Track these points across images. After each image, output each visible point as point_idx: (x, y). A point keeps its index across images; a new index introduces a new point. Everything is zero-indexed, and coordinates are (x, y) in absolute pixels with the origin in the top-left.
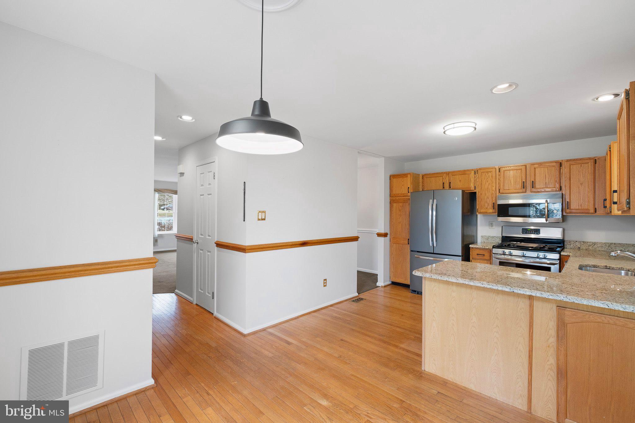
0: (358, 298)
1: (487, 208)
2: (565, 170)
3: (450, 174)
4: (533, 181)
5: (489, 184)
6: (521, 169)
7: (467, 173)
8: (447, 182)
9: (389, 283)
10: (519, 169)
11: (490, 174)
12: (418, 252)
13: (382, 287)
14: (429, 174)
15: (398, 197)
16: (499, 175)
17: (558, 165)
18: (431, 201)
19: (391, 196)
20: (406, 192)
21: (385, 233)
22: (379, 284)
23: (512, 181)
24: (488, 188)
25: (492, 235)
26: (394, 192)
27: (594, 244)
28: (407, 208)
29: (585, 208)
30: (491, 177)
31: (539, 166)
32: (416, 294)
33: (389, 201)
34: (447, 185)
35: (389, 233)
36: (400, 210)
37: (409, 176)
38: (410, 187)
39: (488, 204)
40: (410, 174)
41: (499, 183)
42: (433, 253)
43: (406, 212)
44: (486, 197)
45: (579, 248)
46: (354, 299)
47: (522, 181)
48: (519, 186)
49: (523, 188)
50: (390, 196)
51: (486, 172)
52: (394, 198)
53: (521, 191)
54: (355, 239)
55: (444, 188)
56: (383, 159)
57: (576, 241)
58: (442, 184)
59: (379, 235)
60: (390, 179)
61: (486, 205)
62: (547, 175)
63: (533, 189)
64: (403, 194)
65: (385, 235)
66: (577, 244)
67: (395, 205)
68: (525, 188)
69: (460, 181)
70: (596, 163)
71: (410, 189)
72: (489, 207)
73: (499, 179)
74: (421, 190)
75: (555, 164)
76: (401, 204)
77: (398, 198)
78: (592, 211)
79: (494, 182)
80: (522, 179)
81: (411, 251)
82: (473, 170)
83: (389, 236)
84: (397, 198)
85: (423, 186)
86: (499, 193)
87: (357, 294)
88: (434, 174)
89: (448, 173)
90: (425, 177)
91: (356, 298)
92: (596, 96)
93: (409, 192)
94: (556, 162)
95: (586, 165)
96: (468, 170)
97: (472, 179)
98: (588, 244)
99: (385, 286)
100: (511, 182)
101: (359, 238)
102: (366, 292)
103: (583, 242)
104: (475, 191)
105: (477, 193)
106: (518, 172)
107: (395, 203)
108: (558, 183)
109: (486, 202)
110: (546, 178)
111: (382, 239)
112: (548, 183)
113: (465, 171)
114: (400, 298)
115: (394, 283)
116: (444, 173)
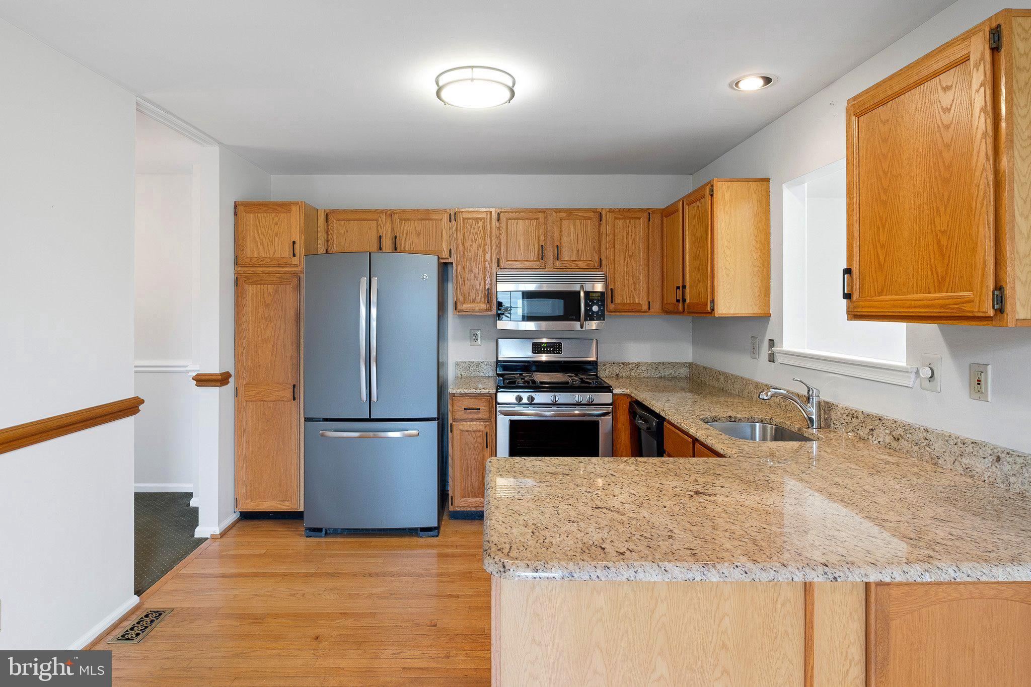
0: (141, 614)
1: (474, 301)
2: (607, 228)
3: (395, 217)
4: (557, 246)
5: (479, 246)
6: (537, 219)
7: (434, 216)
8: (389, 234)
9: (234, 517)
10: (535, 219)
11: (481, 224)
12: (326, 420)
13: (214, 538)
14: (345, 211)
15: (261, 266)
16: (498, 228)
17: (598, 215)
18: (364, 281)
19: (237, 262)
20: (286, 252)
21: (221, 374)
22: (200, 532)
23: (522, 243)
24: (476, 256)
25: (476, 360)
26: (249, 253)
27: (638, 365)
28: (289, 299)
29: (635, 302)
30: (482, 231)
31: (568, 216)
32: (321, 537)
33: (232, 277)
34: (387, 244)
35: (232, 372)
36: (267, 306)
37: (294, 209)
38: (298, 242)
39: (477, 294)
40: (297, 204)
41: (496, 246)
42: (370, 420)
43: (285, 311)
44: (472, 276)
45: (617, 375)
46: (128, 624)
47: (538, 245)
48: (533, 255)
49: (542, 259)
50: (236, 264)
51: (473, 219)
52: (249, 270)
53: (537, 264)
54: (129, 408)
55: (380, 249)
56: (215, 150)
57: (614, 363)
58: (375, 240)
59: (202, 380)
60: (236, 214)
61: (473, 293)
62: (580, 236)
63: (558, 262)
64: (278, 259)
65: (222, 380)
66: (614, 369)
67: (251, 290)
68: (544, 259)
69: (419, 234)
70: (649, 220)
71: (297, 246)
72: (478, 299)
73: (498, 237)
74: (322, 250)
75: (591, 214)
76: (271, 288)
77: (261, 269)
78: (645, 307)
79: (489, 241)
80: (539, 241)
81: (307, 419)
82: (445, 211)
83: (232, 380)
84: (259, 270)
85: (327, 241)
86: (498, 266)
87: (136, 600)
88: (356, 211)
89: (391, 214)
90: (332, 218)
91: (134, 619)
92: (734, 78)
93: (294, 255)
94: (594, 211)
95: (636, 222)
96: (435, 211)
97: (444, 232)
98: (631, 365)
99: (223, 534)
100: (519, 246)
101: (142, 402)
102: (163, 574)
103: (623, 363)
104: (450, 261)
105: (454, 265)
106: (531, 223)
107: (254, 283)
108: (596, 253)
109: (473, 287)
110: (578, 239)
111: (213, 393)
112: (582, 251)
113: (428, 211)
114: (282, 569)
115: (246, 516)
116: (382, 212)
